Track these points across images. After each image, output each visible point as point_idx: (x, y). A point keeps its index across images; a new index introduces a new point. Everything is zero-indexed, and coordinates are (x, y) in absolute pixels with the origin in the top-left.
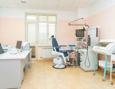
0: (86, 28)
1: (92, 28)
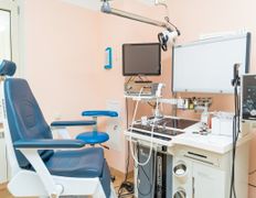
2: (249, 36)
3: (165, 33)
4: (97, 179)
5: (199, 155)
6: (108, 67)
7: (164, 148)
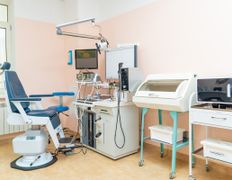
0: (103, 45)
1: (119, 46)
2: (135, 47)
3: (99, 43)
4: (48, 118)
5: (104, 111)
6: (70, 64)
7: (89, 108)
